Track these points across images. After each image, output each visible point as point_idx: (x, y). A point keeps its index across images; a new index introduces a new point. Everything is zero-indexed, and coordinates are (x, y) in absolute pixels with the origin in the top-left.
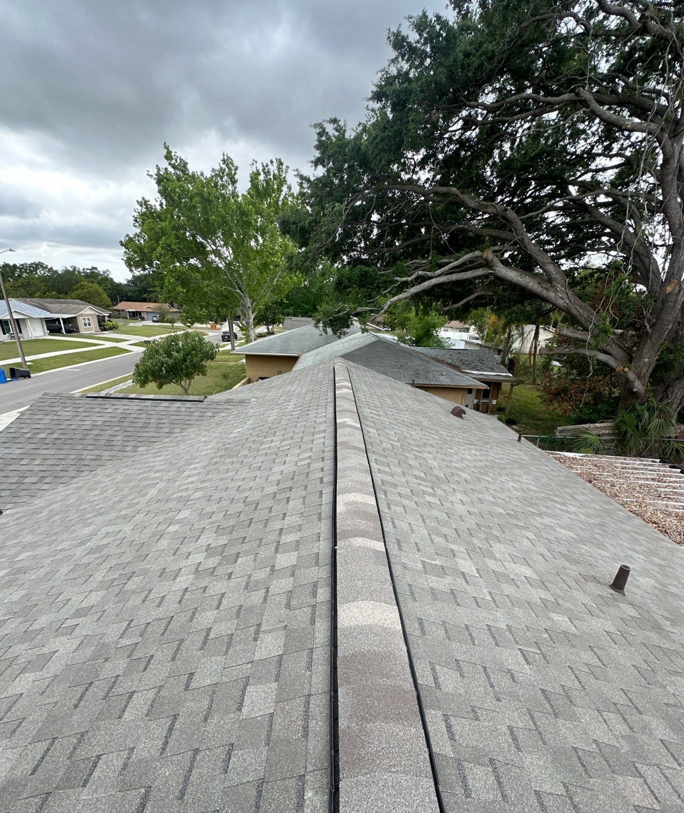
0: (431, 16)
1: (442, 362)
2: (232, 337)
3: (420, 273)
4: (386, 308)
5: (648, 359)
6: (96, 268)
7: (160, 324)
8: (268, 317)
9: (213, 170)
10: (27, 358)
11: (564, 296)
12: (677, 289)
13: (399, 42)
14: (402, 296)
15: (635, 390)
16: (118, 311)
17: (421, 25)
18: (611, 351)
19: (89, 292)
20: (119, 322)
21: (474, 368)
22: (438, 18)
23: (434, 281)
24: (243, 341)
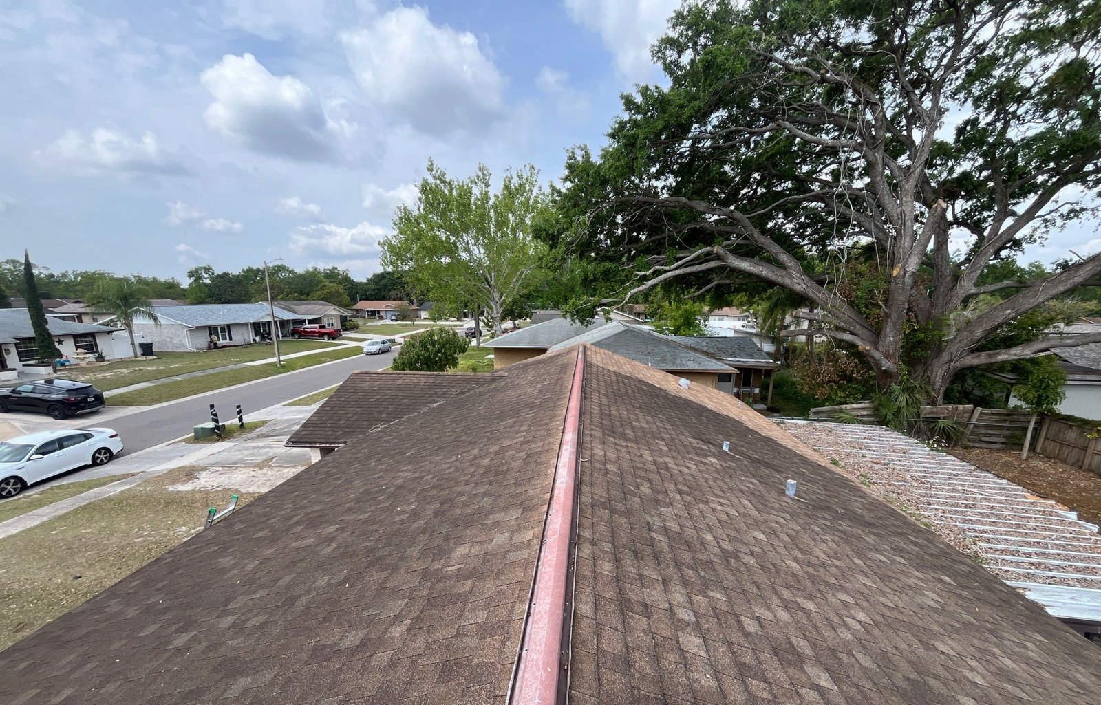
0: (652, 88)
1: (696, 350)
2: (477, 334)
3: (657, 267)
4: (627, 299)
5: (892, 338)
6: (336, 268)
7: (399, 322)
8: (515, 312)
9: (470, 178)
10: (282, 358)
11: (800, 282)
12: (902, 273)
13: (629, 103)
14: (641, 288)
15: (884, 368)
16: (357, 310)
17: (645, 91)
18: (855, 331)
19: (330, 293)
20: (360, 322)
21: (731, 356)
22: (657, 88)
23: (670, 274)
24: (488, 337)
